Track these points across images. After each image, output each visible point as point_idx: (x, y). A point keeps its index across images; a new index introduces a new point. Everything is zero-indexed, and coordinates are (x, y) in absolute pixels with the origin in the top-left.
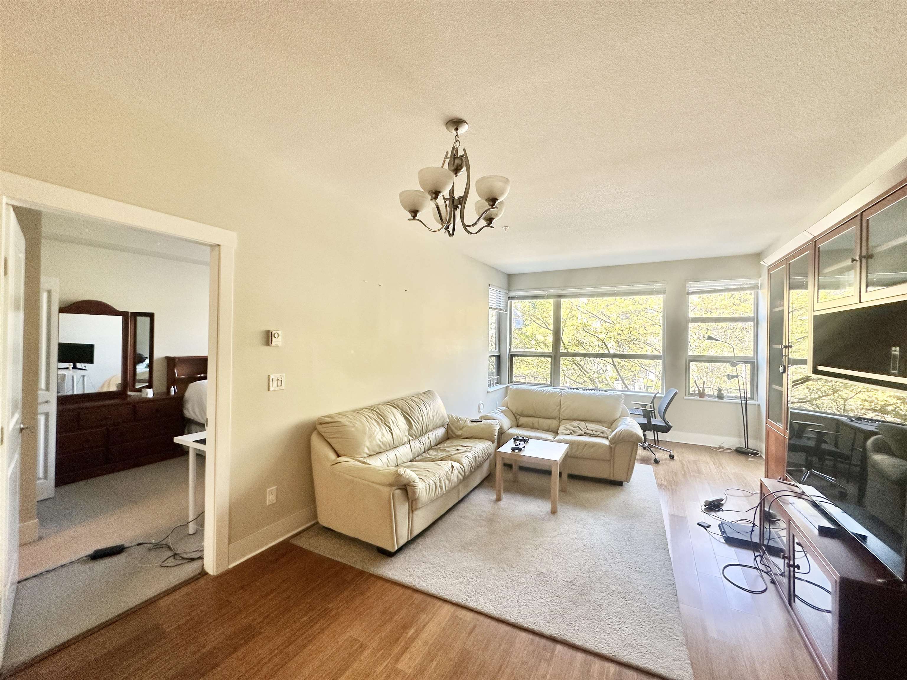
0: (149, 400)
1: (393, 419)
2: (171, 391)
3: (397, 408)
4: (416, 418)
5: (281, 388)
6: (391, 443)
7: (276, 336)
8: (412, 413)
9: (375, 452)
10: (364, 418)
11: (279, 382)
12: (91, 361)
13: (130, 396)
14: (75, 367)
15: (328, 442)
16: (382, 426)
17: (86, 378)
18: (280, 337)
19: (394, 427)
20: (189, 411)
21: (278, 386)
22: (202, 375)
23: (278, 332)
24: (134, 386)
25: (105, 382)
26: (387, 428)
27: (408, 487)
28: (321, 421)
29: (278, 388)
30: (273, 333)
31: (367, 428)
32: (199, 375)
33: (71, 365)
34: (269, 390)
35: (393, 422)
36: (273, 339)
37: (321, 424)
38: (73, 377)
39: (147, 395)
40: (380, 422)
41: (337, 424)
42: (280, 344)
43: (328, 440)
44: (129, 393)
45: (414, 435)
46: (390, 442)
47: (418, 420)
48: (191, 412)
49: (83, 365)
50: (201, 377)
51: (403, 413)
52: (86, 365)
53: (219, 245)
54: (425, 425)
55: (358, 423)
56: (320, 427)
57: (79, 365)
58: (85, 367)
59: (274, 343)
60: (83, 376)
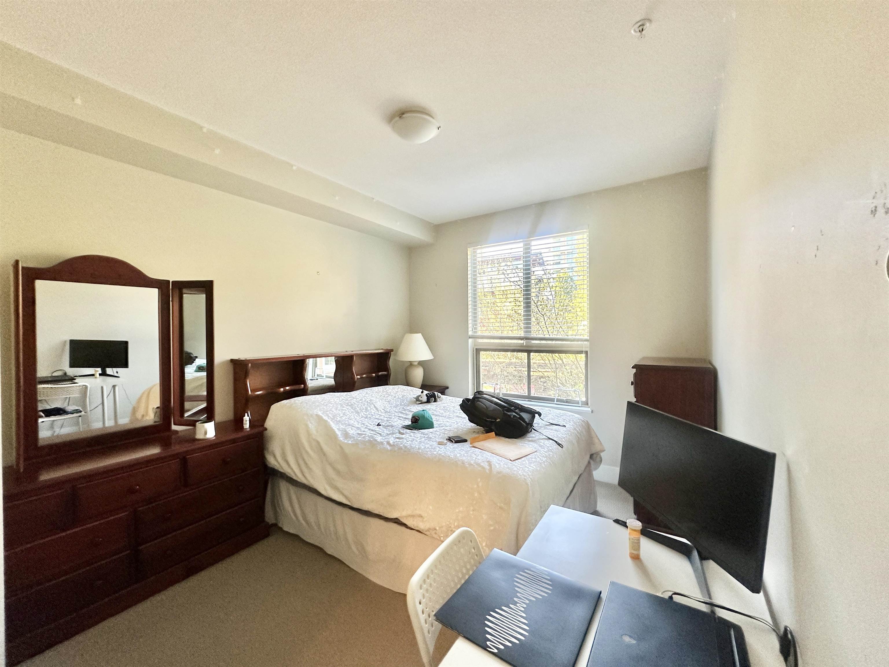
0: (210, 445)
2: (244, 422)
12: (125, 365)
13: (176, 432)
14: (104, 374)
17: (117, 388)
20: (275, 457)
22: (287, 388)
24: (182, 411)
25: (143, 393)
32: (282, 389)
33: (97, 371)
38: (102, 388)
39: (206, 433)
44: (174, 427)
48: (280, 459)
49: (115, 370)
50: (285, 392)
52: (119, 370)
57: (109, 371)
58: (117, 372)
60: (114, 387)
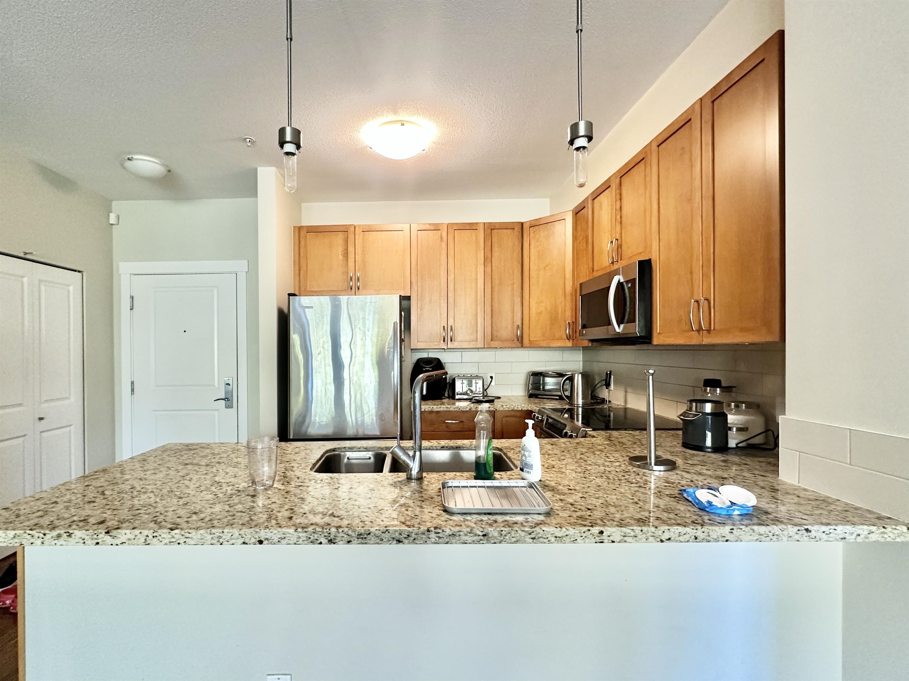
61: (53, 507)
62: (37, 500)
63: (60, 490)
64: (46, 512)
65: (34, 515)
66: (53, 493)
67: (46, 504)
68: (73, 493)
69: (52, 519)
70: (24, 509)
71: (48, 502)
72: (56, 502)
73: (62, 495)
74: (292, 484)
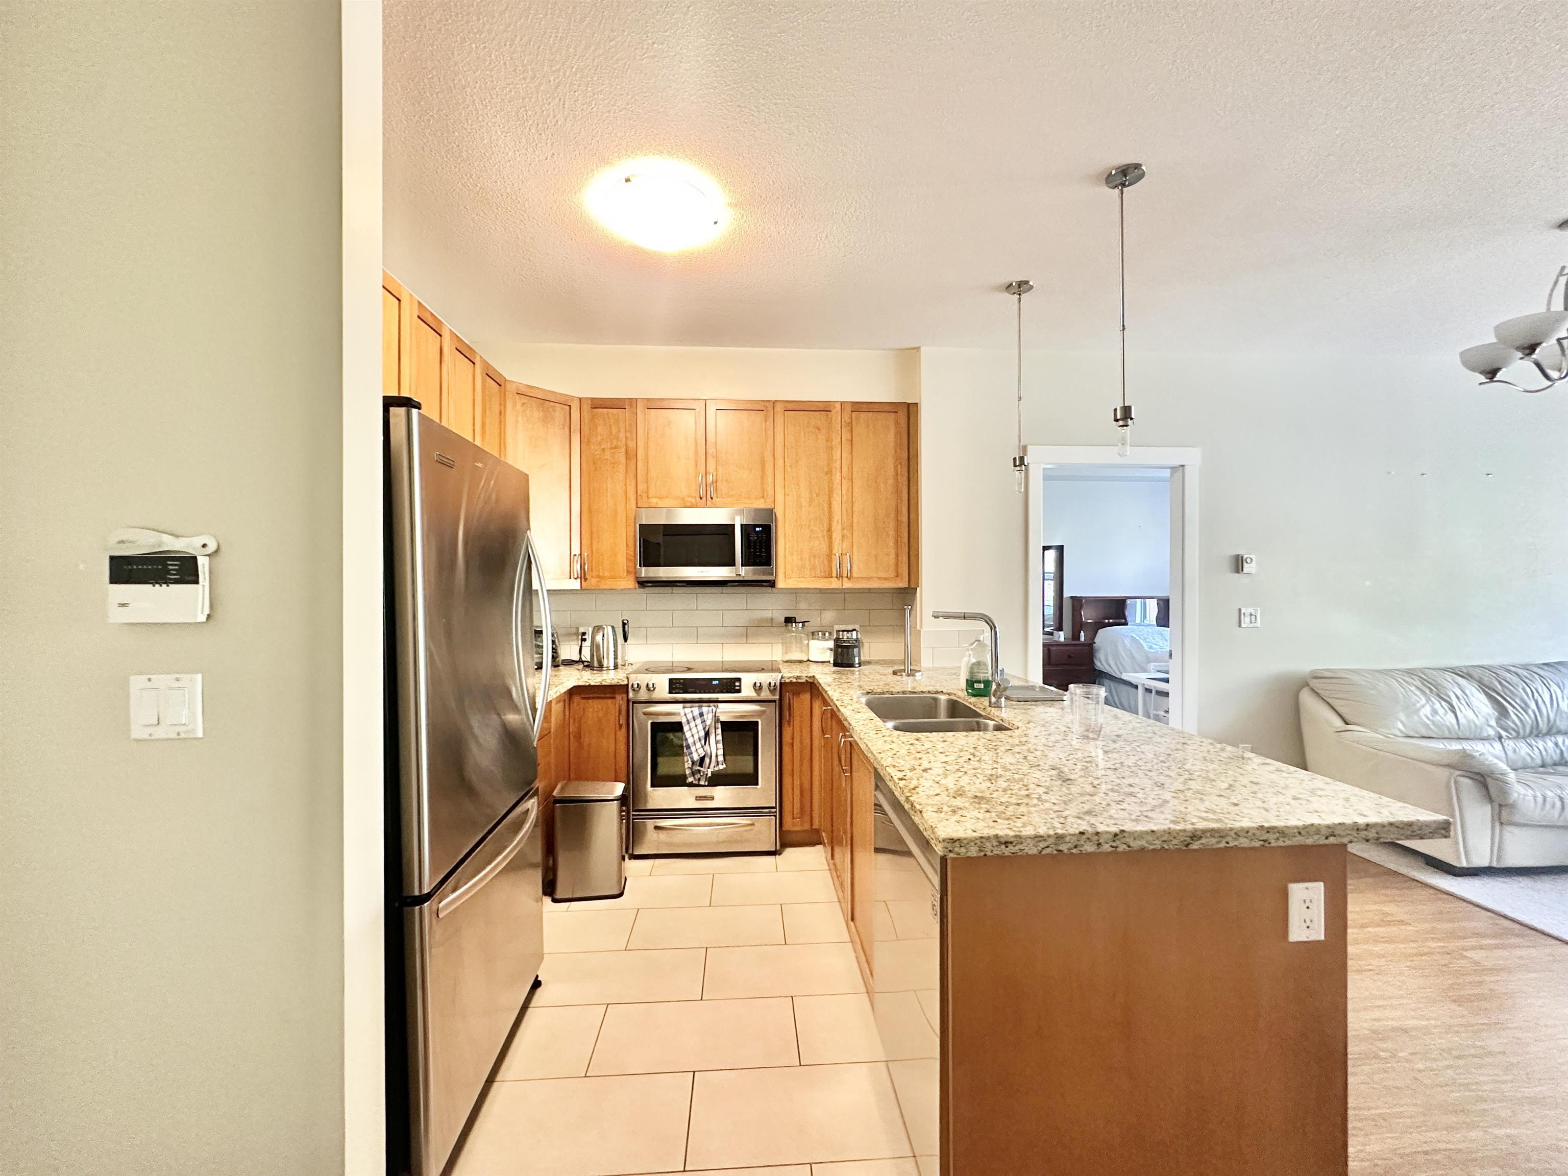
0: (1060, 645)
1: (1459, 693)
2: (1081, 637)
3: (1470, 679)
4: (1518, 701)
5: (1256, 625)
6: (1453, 727)
7: (1248, 560)
8: (1506, 691)
9: (1417, 732)
10: (1394, 681)
11: (1253, 617)
15: (1328, 703)
16: (1432, 699)
18: (1254, 562)
19: (1459, 704)
20: (1101, 663)
21: (1251, 622)
22: (1111, 621)
23: (1251, 556)
26: (1443, 703)
27: (1489, 780)
28: (1315, 675)
29: (1251, 625)
30: (1245, 557)
31: (1401, 695)
32: (1107, 621)
34: (1240, 626)
35: (1457, 697)
36: (1245, 565)
37: (1316, 678)
40: (1428, 691)
41: (1342, 681)
42: (1253, 571)
43: (1329, 700)
45: (1513, 729)
46: (1450, 725)
47: (1523, 705)
51: (1481, 688)
53: (1183, 466)
54: (1545, 719)
55: (1381, 685)
56: (1314, 683)
59: (1245, 570)
61: (1301, 794)
62: (1316, 811)
63: (1278, 813)
64: (1313, 792)
65: (1327, 794)
66: (1289, 813)
67: (1308, 801)
68: (1264, 802)
69: (1309, 783)
70: (1337, 805)
71: (1304, 802)
72: (1295, 798)
73: (1280, 806)
74: (1020, 724)
